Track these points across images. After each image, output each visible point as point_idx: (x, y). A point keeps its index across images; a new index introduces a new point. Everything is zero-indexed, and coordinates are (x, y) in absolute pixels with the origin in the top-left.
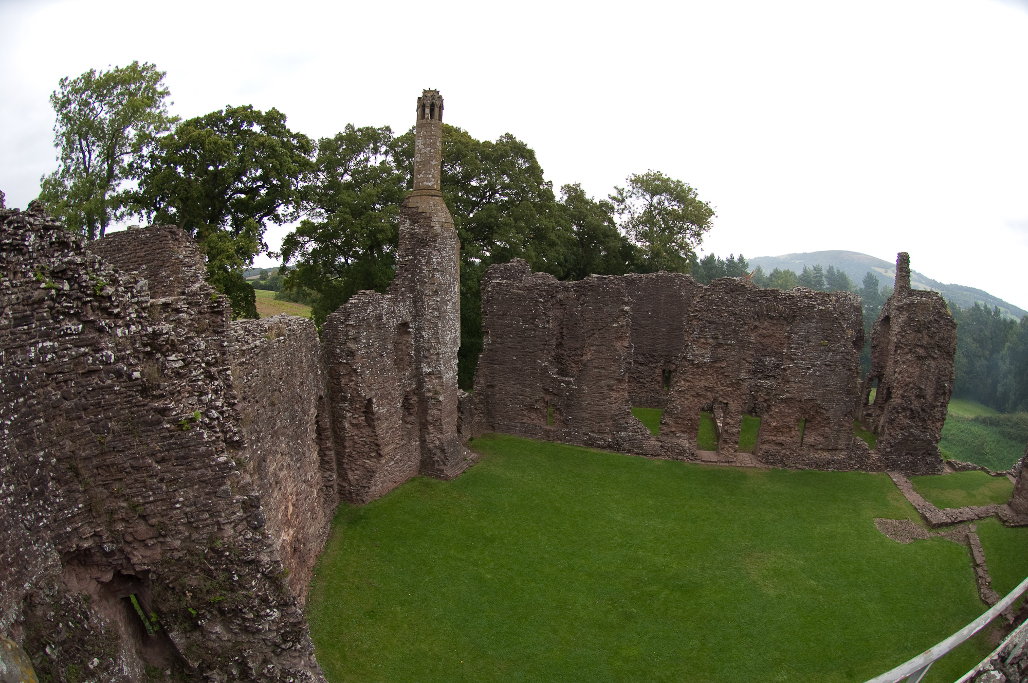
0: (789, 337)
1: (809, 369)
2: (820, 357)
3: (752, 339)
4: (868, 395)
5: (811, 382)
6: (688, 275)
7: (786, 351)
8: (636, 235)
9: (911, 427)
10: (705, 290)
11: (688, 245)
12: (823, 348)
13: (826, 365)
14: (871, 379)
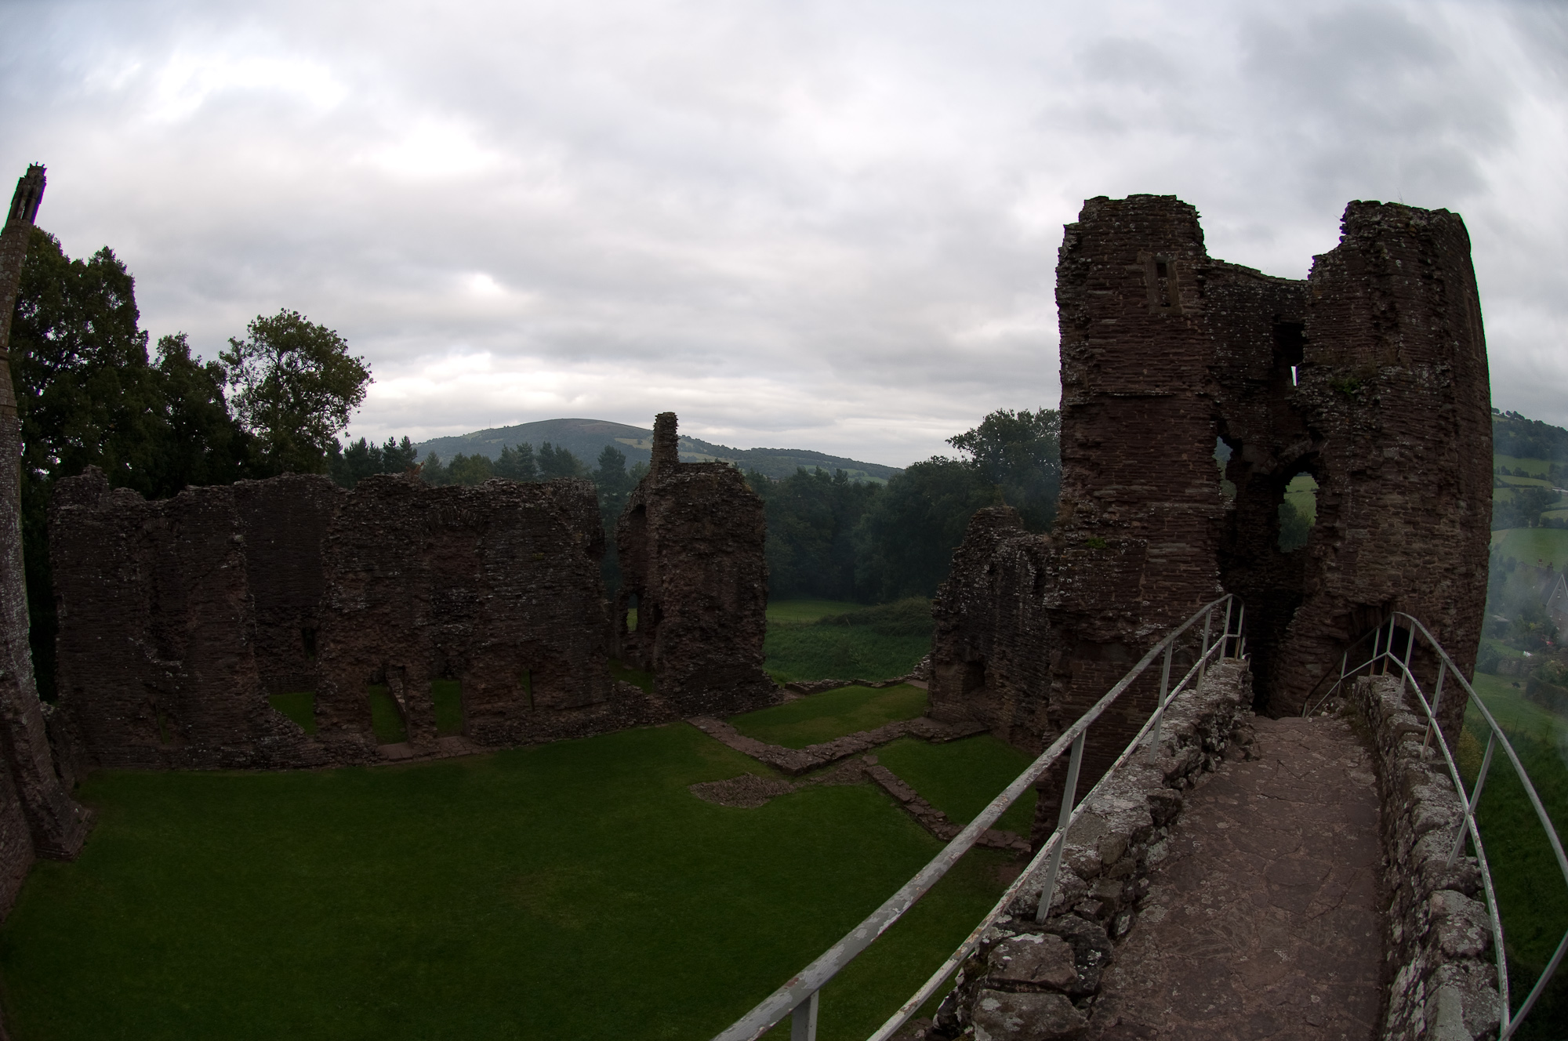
0: (481, 555)
1: (519, 597)
2: (534, 577)
3: (426, 565)
4: (624, 619)
5: (527, 615)
6: (324, 476)
7: (479, 576)
8: (253, 418)
9: (709, 652)
10: (349, 497)
11: (326, 427)
12: (537, 564)
13: (545, 587)
14: (625, 597)
